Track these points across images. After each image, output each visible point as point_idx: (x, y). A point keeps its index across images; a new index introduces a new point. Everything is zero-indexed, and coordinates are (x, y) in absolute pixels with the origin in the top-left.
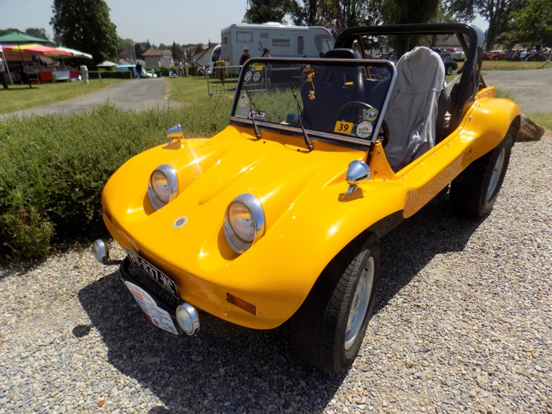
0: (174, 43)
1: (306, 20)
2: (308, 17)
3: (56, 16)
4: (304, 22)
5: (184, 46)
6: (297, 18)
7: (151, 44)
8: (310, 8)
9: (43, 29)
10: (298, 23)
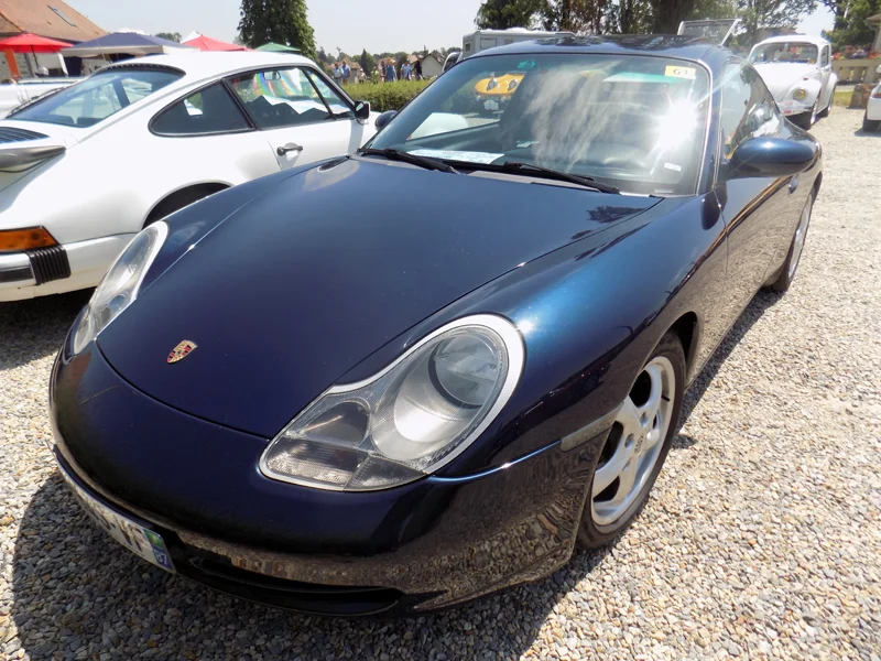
0: (365, 52)
1: (558, 22)
2: (561, 18)
3: (244, 19)
4: (555, 24)
5: (376, 56)
6: (547, 20)
7: (326, 54)
8: (563, 9)
9: (178, 34)
10: (548, 26)
